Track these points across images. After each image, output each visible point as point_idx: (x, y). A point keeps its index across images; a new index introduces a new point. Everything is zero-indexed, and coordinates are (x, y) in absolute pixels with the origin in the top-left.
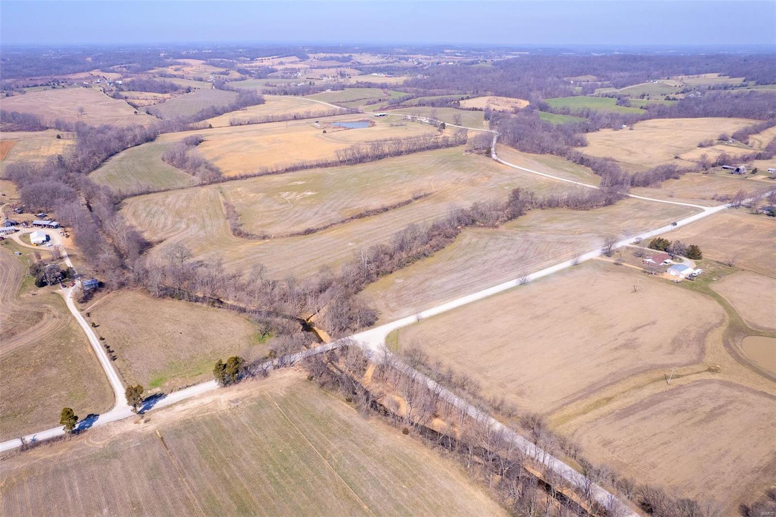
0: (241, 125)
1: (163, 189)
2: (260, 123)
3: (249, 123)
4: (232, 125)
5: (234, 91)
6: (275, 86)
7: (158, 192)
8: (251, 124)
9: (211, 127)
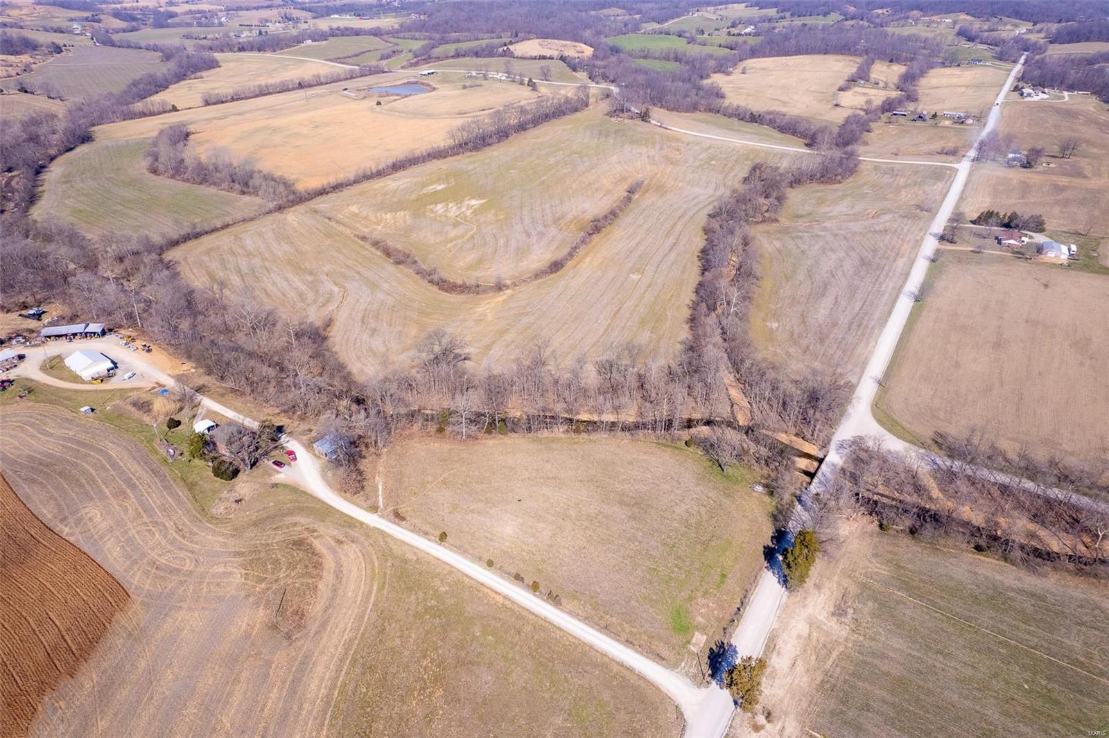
0: (223, 102)
1: (219, 225)
2: (251, 98)
3: (233, 99)
4: (207, 103)
5: (141, 48)
6: (205, 38)
7: (212, 231)
8: (237, 100)
9: (175, 109)
